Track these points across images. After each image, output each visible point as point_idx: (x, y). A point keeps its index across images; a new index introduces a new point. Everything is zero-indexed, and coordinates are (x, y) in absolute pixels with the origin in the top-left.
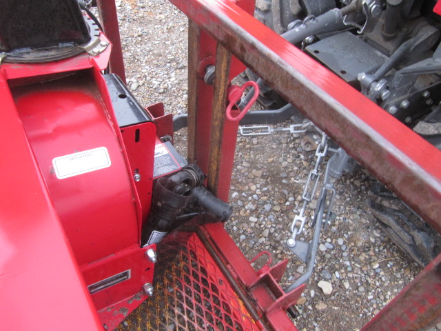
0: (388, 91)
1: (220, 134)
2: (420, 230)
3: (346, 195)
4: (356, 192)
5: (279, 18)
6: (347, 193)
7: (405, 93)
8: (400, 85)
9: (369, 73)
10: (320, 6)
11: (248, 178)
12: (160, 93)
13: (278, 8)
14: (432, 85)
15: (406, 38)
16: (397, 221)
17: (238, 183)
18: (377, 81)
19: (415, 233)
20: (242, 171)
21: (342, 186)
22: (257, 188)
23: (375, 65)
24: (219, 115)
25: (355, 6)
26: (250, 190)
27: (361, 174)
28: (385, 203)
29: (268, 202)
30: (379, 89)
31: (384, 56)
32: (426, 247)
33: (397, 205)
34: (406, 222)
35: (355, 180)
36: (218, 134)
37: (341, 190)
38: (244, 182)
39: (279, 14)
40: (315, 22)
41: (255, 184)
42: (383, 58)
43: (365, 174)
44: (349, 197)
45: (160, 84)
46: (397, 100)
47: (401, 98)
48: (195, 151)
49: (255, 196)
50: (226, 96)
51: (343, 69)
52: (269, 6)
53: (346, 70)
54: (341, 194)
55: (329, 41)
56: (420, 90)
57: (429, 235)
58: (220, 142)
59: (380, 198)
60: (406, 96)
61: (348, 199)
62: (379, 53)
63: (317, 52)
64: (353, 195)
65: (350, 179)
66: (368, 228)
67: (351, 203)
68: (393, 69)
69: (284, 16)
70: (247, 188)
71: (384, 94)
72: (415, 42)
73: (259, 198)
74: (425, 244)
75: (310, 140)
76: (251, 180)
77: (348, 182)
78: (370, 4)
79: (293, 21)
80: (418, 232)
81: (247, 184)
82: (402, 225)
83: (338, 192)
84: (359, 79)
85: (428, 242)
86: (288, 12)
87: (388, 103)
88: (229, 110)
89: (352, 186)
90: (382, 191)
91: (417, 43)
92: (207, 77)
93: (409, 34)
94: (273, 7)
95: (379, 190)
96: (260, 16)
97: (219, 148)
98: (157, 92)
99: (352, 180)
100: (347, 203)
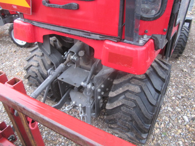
0: (93, 87)
1: (31, 135)
2: (128, 131)
3: (100, 124)
4: (103, 121)
5: (44, 67)
6: (99, 123)
7: (101, 82)
8: (97, 82)
9: (85, 81)
10: (57, 60)
11: (57, 136)
12: (3, 113)
13: (42, 64)
14: (110, 75)
15: (93, 62)
16: (119, 131)
17: (53, 141)
18: (88, 84)
19: (127, 133)
20: (53, 134)
21: (97, 121)
22: (62, 139)
23: (86, 77)
24: (27, 128)
25: (68, 60)
26: (59, 142)
27: (102, 113)
28: (112, 126)
29: (69, 143)
30: (90, 87)
31: (88, 71)
32: (133, 137)
33: (116, 126)
34: (122, 130)
35: (101, 116)
36: (30, 135)
37: (97, 123)
38: (56, 139)
39: (43, 66)
40: (55, 72)
41: (61, 138)
42: (88, 72)
43: (103, 112)
44: (101, 125)
45: (2, 108)
46: (99, 86)
47: (100, 84)
48: (25, 142)
49: (63, 144)
50: (26, 120)
51: (75, 83)
52: (38, 64)
53: (76, 83)
54: (97, 125)
55: (66, 72)
56: (106, 78)
57: (132, 132)
58: (33, 138)
59: (110, 125)
60: (102, 83)
61: (101, 126)
62: (86, 71)
63: (62, 79)
64: (102, 123)
65: (99, 116)
66: (113, 134)
67: (102, 127)
68: (93, 75)
69: (46, 66)
70: (58, 141)
71: (92, 88)
72: (96, 63)
73: (65, 144)
74: (132, 136)
75: (76, 110)
76: (59, 137)
77: (98, 118)
78: (74, 58)
79: (49, 69)
80: (128, 133)
81: (57, 139)
82: (122, 132)
83: (96, 125)
84: (81, 85)
85: (132, 135)
86: (47, 64)
87: (96, 89)
88: (30, 125)
89: (100, 119)
90: (109, 121)
91: (97, 63)
92: (15, 114)
93: (94, 61)
94: (40, 64)
95: (108, 121)
96: (36, 69)
97: (34, 140)
98: (1, 113)
99: (99, 117)
100: (101, 127)
